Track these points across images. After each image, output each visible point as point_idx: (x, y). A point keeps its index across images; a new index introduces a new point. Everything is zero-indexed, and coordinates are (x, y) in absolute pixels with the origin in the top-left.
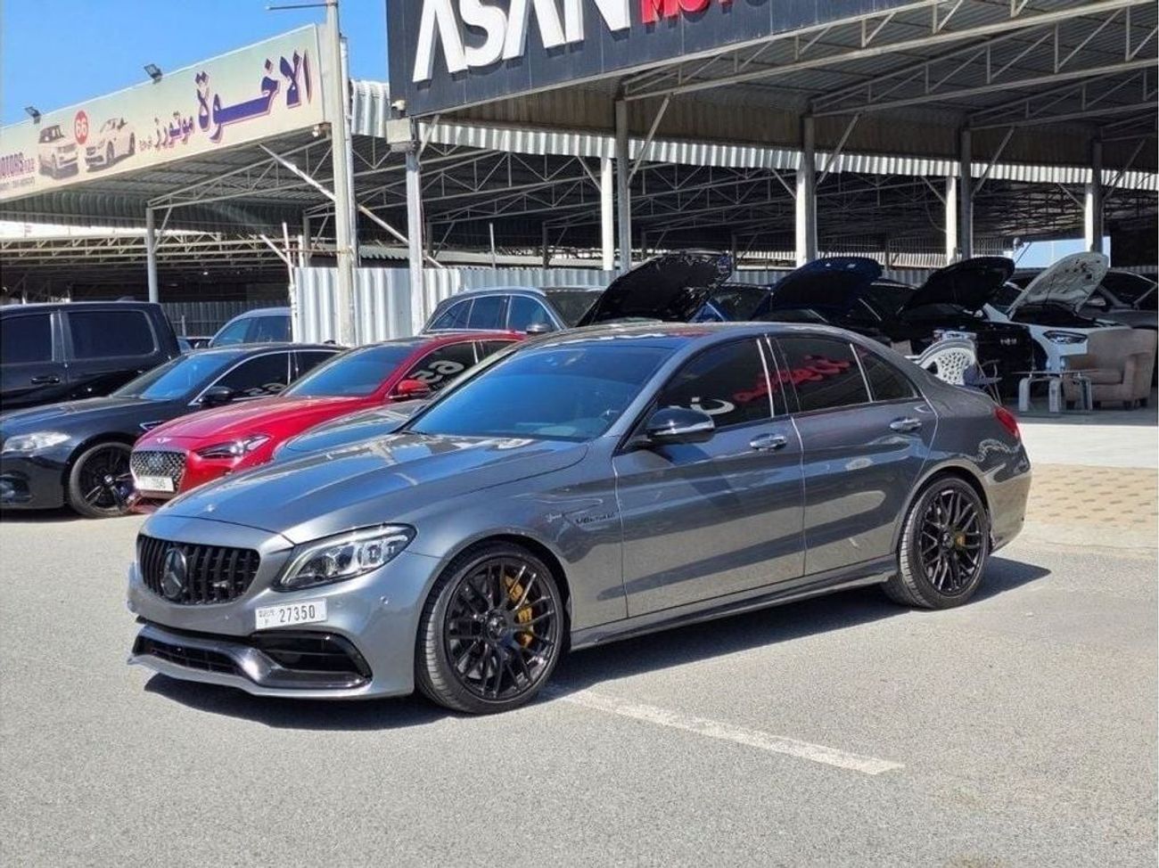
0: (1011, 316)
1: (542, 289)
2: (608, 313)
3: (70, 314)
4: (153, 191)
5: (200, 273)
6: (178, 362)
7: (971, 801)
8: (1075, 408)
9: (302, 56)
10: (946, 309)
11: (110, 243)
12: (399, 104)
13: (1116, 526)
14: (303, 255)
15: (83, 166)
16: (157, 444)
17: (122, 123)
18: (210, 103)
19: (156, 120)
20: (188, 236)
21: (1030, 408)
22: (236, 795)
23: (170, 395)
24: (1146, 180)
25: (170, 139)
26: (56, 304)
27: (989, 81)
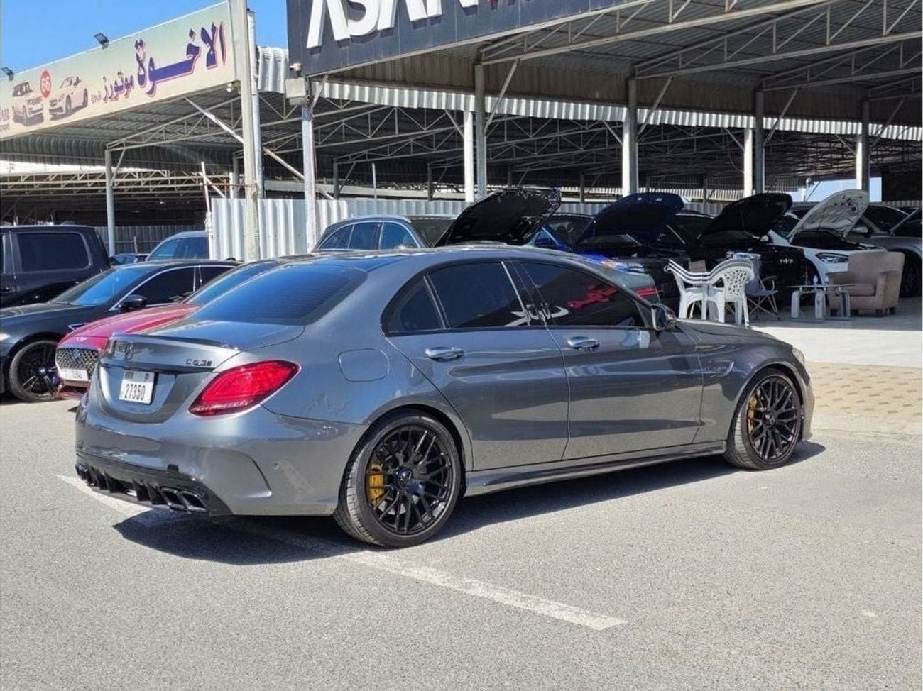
0: (790, 241)
1: (408, 217)
2: (460, 237)
3: (18, 235)
4: (110, 136)
5: (157, 202)
6: (107, 274)
7: (676, 654)
8: (836, 315)
9: (218, 27)
10: (738, 235)
11: (79, 178)
12: (296, 66)
13: (849, 413)
14: (233, 189)
15: (47, 115)
16: (76, 342)
17: (78, 81)
18: (146, 64)
19: (104, 78)
20: (144, 173)
21: (800, 315)
22: (55, 648)
23: (96, 302)
24: (906, 131)
25: (115, 93)
26: (42, 226)
27: (774, 51)
